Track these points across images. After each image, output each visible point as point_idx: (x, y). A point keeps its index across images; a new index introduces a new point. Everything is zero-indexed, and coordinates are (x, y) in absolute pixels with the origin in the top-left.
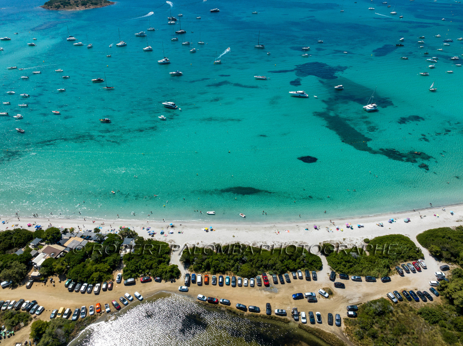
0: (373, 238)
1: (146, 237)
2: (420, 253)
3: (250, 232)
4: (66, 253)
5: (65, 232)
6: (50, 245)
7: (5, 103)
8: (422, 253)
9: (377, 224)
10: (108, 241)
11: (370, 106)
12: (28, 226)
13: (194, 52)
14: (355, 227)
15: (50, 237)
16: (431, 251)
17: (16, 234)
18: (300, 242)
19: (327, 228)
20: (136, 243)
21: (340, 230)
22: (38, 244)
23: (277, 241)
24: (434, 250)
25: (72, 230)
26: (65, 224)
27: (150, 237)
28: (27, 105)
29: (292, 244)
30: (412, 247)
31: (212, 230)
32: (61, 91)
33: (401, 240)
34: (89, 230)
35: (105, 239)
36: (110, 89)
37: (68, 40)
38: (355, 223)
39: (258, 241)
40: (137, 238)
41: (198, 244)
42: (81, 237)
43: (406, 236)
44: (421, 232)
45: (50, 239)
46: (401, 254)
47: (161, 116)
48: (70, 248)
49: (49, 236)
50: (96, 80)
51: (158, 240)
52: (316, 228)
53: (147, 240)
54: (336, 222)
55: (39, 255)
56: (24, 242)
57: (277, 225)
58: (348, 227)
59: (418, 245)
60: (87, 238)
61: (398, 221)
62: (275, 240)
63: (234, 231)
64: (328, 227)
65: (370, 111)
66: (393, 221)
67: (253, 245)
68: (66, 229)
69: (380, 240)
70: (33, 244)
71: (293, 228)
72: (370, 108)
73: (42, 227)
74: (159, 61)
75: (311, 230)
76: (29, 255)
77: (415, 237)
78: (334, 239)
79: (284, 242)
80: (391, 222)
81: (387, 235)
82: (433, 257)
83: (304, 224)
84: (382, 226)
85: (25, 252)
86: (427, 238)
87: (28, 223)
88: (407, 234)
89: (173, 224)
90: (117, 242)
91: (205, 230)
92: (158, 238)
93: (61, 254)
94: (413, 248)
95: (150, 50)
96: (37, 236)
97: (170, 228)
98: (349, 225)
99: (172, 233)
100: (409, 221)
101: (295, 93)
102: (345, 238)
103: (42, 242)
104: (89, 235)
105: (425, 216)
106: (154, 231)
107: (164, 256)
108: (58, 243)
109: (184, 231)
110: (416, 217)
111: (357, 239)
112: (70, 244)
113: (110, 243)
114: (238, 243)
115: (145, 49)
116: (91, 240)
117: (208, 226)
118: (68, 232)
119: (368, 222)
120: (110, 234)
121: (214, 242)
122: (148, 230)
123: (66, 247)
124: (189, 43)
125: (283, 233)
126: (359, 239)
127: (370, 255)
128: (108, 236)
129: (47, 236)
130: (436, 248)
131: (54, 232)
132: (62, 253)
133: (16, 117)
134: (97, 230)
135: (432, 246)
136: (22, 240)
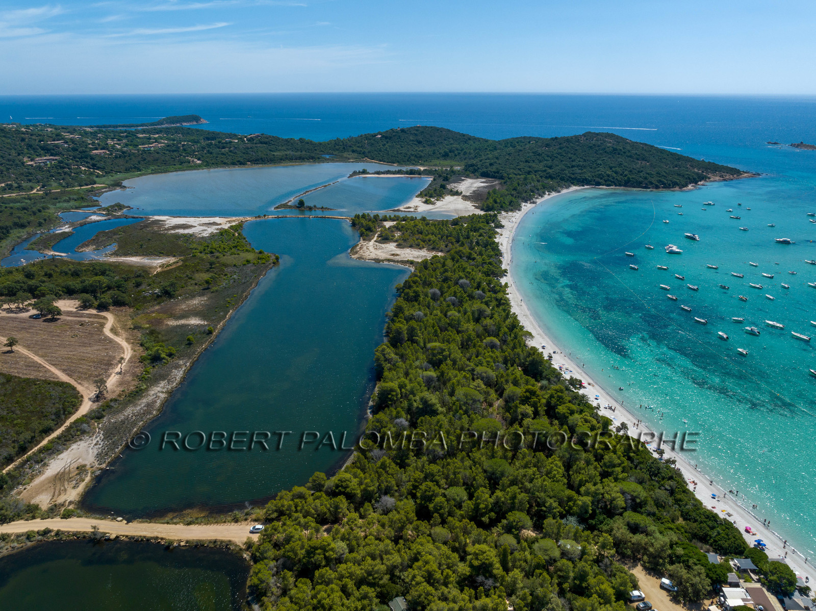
5: (804, 591)
12: (745, 528)
15: (775, 577)
17: (724, 528)
22: (745, 571)
45: (772, 580)
49: (773, 574)
55: (738, 589)
56: (726, 549)
68: (808, 588)
70: (738, 565)
73: (766, 550)
76: (724, 574)
85: (721, 565)
87: (748, 525)
96: (751, 557)
103: (753, 571)
108: (781, 597)
118: (808, 596)
129: (771, 572)
131: (787, 576)
136: (727, 545)
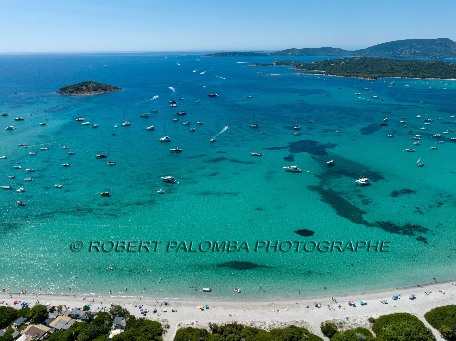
0: (378, 317)
1: (138, 316)
2: (430, 334)
3: (248, 310)
4: (51, 334)
5: (53, 310)
6: (35, 326)
7: (11, 177)
8: (433, 334)
9: (380, 301)
10: (97, 320)
11: (362, 180)
12: (14, 303)
13: (193, 131)
14: (358, 304)
15: (36, 315)
16: (442, 333)
18: (301, 322)
19: (328, 305)
20: (127, 322)
21: (342, 307)
22: (22, 324)
23: (277, 320)
24: (445, 331)
25: (60, 308)
26: (54, 301)
27: (142, 316)
28: (31, 179)
29: (292, 324)
30: (421, 328)
31: (207, 308)
32: (66, 166)
33: (409, 319)
34: (78, 308)
35: (95, 317)
36: (112, 164)
37: (77, 120)
38: (357, 299)
39: (257, 321)
40: (128, 317)
41: (193, 324)
42: (69, 316)
43: (413, 315)
44: (428, 310)
45: (35, 318)
46: (410, 335)
47: (160, 190)
48: (55, 329)
49: (34, 315)
50: (99, 156)
51: (150, 319)
52: (317, 306)
53: (139, 319)
54: (337, 299)
55: (21, 337)
56: (7, 322)
57: (276, 303)
58: (350, 305)
59: (427, 325)
60: (75, 317)
61: (403, 298)
62: (274, 319)
63: (231, 310)
64: (330, 304)
65: (363, 185)
66: (397, 298)
67: (251, 325)
68: (54, 307)
69: (386, 320)
70: (17, 324)
71: (292, 306)
72: (362, 182)
73: (29, 305)
74: (160, 139)
75: (311, 308)
76: (10, 337)
77: (423, 315)
78: (337, 318)
79: (284, 322)
80: (395, 299)
81: (393, 313)
82: (445, 339)
83: (304, 302)
84: (386, 303)
85: (6, 333)
86: (436, 317)
87: (15, 300)
88: (414, 312)
89: (167, 301)
90: (107, 322)
91: (200, 308)
92: (151, 317)
93: (45, 335)
94: (423, 329)
95: (152, 129)
96: (22, 315)
97: (163, 305)
98: (351, 302)
99: (166, 312)
100: (414, 298)
101: (289, 168)
102: (348, 317)
103: (26, 321)
104: (77, 314)
105: (430, 292)
106: (146, 310)
107: (156, 337)
108: (43, 322)
109: (178, 309)
110: (420, 293)
111: (361, 318)
112: (57, 324)
113: (99, 323)
114: (235, 323)
115: (148, 128)
116: (79, 319)
117: (203, 304)
118: (55, 310)
119: (371, 299)
120: (100, 312)
121: (210, 322)
122: (140, 307)
123: (51, 327)
124: (189, 123)
125: (283, 312)
126: (364, 318)
127: (377, 336)
128: (97, 314)
129: (33, 315)
130: (448, 329)
131: (41, 310)
132: (47, 334)
133: (18, 190)
134: (86, 308)
135: (443, 326)
136: (6, 320)
